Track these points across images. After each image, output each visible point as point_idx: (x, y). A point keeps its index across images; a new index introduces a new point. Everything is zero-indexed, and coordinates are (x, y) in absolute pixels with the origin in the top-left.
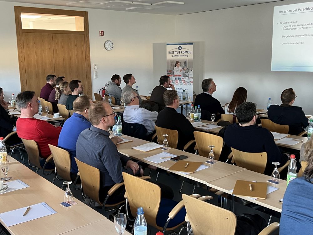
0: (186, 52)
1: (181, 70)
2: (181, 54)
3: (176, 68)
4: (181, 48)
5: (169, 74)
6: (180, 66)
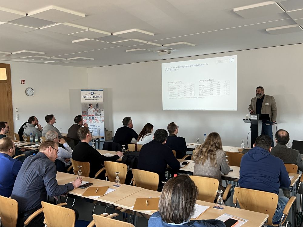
0: (97, 97)
1: (94, 111)
3: (89, 110)
4: (93, 94)
5: (84, 114)
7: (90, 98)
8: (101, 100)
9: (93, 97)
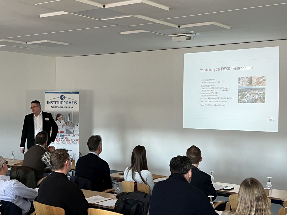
1: (63, 125)
4: (64, 98)
6: (63, 120)
7: (58, 105)
8: (76, 108)
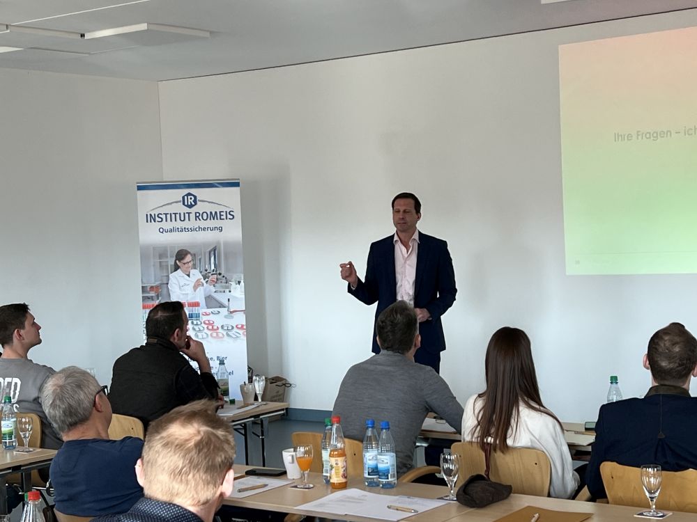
1: (198, 284)
2: (193, 223)
3: (177, 278)
9: (192, 216)
